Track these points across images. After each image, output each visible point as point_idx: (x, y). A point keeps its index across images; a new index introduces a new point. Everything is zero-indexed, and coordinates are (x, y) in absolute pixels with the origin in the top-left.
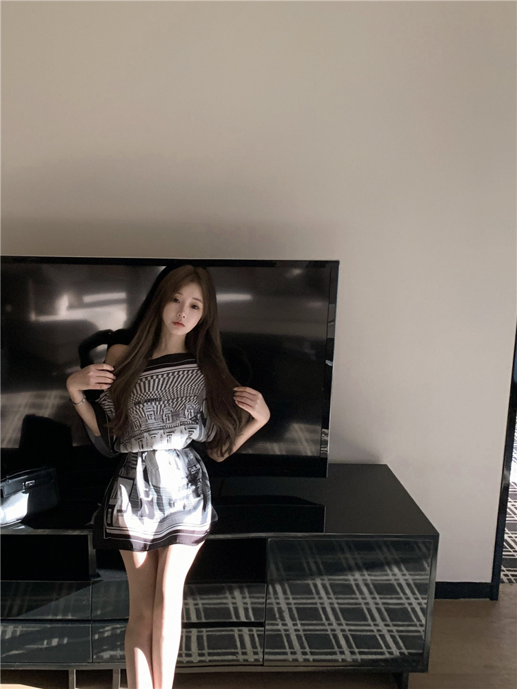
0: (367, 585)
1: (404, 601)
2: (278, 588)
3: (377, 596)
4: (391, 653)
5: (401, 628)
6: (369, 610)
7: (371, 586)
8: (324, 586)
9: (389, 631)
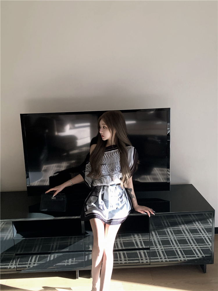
0: (187, 230)
1: (201, 235)
2: (153, 233)
3: (191, 234)
4: (198, 256)
5: (201, 246)
6: (188, 240)
7: (189, 230)
8: (171, 231)
9: (197, 248)
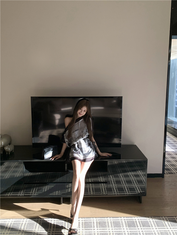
0: (132, 175)
1: (141, 178)
2: (111, 176)
3: (135, 177)
4: (138, 192)
5: (140, 186)
6: (133, 181)
8: (122, 176)
9: (138, 186)
